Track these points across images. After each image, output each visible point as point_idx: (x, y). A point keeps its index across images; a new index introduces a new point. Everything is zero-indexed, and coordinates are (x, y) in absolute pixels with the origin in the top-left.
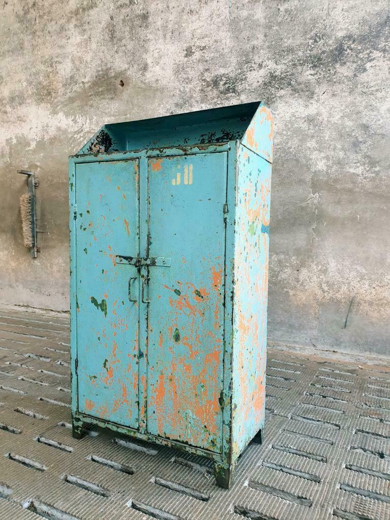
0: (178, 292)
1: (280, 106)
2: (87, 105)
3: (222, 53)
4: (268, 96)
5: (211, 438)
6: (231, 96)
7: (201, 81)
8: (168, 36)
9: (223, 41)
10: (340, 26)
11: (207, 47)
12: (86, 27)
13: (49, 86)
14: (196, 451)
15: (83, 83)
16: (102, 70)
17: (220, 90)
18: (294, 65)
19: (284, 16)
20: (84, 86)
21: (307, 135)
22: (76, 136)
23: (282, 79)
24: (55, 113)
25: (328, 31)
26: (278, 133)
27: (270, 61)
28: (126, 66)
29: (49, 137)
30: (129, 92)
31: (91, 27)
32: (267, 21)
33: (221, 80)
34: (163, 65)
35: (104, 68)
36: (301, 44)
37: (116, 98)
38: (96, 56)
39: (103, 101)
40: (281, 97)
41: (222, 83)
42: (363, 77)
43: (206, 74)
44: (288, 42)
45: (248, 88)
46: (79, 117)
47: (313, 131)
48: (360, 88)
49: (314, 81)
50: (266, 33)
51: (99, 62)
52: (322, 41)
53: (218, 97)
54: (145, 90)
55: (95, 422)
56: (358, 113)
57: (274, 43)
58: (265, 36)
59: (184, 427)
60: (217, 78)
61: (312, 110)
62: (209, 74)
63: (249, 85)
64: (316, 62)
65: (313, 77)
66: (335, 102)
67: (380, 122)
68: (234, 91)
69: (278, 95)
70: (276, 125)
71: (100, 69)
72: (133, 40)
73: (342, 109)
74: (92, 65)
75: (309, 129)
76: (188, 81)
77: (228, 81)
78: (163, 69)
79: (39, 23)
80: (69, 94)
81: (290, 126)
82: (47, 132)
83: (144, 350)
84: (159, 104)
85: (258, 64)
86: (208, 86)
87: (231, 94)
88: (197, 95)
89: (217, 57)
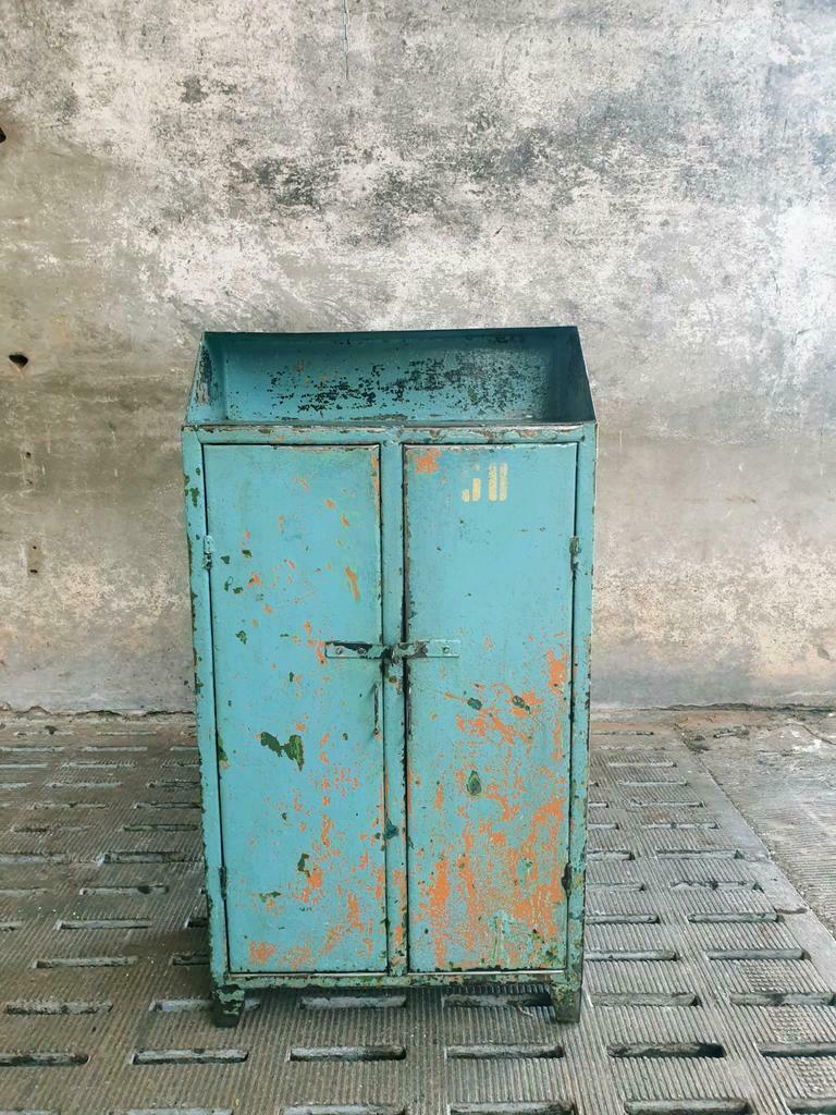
0: (475, 704)
1: (411, 246)
3: (278, 111)
4: (385, 221)
5: (546, 947)
6: (303, 211)
7: (227, 165)
8: (132, 40)
9: (280, 84)
10: (525, 106)
11: (240, 89)
14: (517, 976)
17: (275, 194)
18: (438, 166)
19: (416, 59)
21: (467, 312)
23: (415, 190)
25: (504, 111)
26: (410, 302)
27: (388, 149)
32: (380, 62)
33: (278, 171)
34: (120, 109)
36: (452, 127)
40: (412, 228)
41: (280, 178)
42: (567, 214)
43: (240, 152)
44: (426, 118)
45: (341, 199)
47: (478, 306)
48: (561, 235)
49: (478, 205)
50: (377, 88)
52: (492, 127)
53: (273, 209)
54: (71, 163)
55: (279, 982)
56: (560, 278)
57: (395, 112)
58: (377, 93)
59: (491, 942)
60: (269, 165)
61: (476, 262)
62: (247, 153)
63: (343, 192)
64: (483, 168)
65: (477, 198)
66: (518, 253)
67: (596, 300)
68: (310, 201)
69: (407, 223)
70: (404, 284)
72: (26, 27)
73: (532, 267)
75: (470, 301)
76: (197, 160)
77: (295, 178)
78: (123, 118)
81: (432, 291)
83: (398, 820)
84: (118, 206)
85: (362, 151)
86: (247, 180)
87: (303, 206)
88: (219, 196)
89: (267, 118)
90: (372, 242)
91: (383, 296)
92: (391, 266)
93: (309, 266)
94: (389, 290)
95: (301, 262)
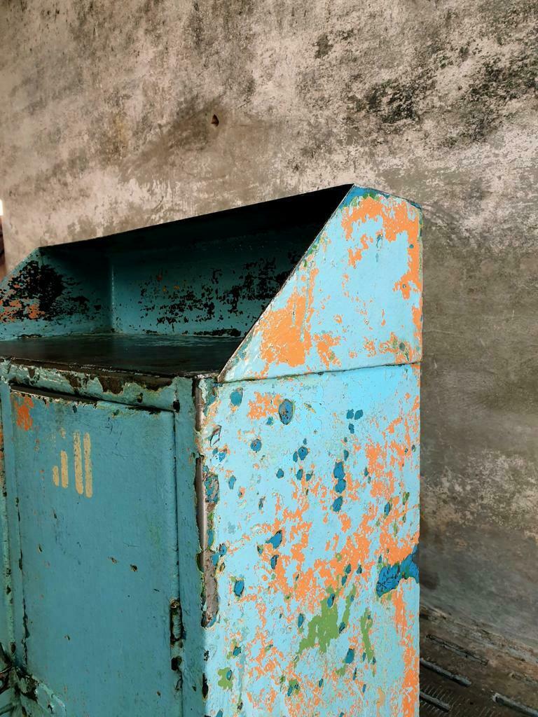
1: (508, 136)
2: (166, 163)
3: (385, 39)
4: (481, 116)
6: (404, 125)
7: (346, 100)
8: (286, 23)
9: (387, 14)
11: (355, 32)
12: (161, 30)
13: (116, 137)
15: (160, 126)
16: (186, 101)
17: (382, 116)
20: (162, 131)
22: (153, 217)
23: (514, 74)
24: (125, 180)
26: (506, 195)
27: (485, 39)
28: (221, 89)
29: (118, 219)
30: (226, 134)
31: (168, 28)
33: (384, 94)
34: (278, 80)
35: (189, 97)
37: (207, 147)
38: (176, 77)
39: (189, 154)
40: (510, 116)
41: (385, 100)
43: (356, 86)
45: (438, 104)
46: (157, 184)
51: (181, 88)
53: (380, 129)
54: (250, 128)
62: (360, 85)
63: (440, 97)
68: (410, 114)
69: (504, 112)
70: (500, 178)
71: (182, 99)
72: (229, 40)
74: (170, 94)
77: (398, 96)
78: (279, 86)
79: (99, 36)
80: (142, 147)
81: (532, 180)
82: (117, 213)
84: (275, 153)
85: (459, 50)
86: (360, 109)
87: (405, 120)
88: (340, 130)
89: (375, 49)
90: (467, 141)
91: (478, 193)
92: (486, 161)
93: (409, 174)
94: (483, 186)
95: (402, 173)
